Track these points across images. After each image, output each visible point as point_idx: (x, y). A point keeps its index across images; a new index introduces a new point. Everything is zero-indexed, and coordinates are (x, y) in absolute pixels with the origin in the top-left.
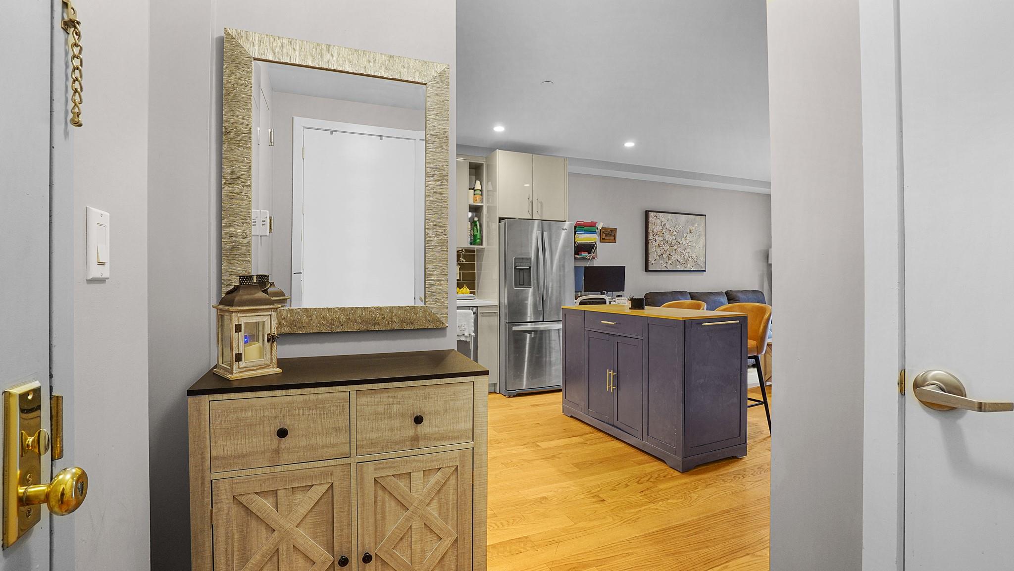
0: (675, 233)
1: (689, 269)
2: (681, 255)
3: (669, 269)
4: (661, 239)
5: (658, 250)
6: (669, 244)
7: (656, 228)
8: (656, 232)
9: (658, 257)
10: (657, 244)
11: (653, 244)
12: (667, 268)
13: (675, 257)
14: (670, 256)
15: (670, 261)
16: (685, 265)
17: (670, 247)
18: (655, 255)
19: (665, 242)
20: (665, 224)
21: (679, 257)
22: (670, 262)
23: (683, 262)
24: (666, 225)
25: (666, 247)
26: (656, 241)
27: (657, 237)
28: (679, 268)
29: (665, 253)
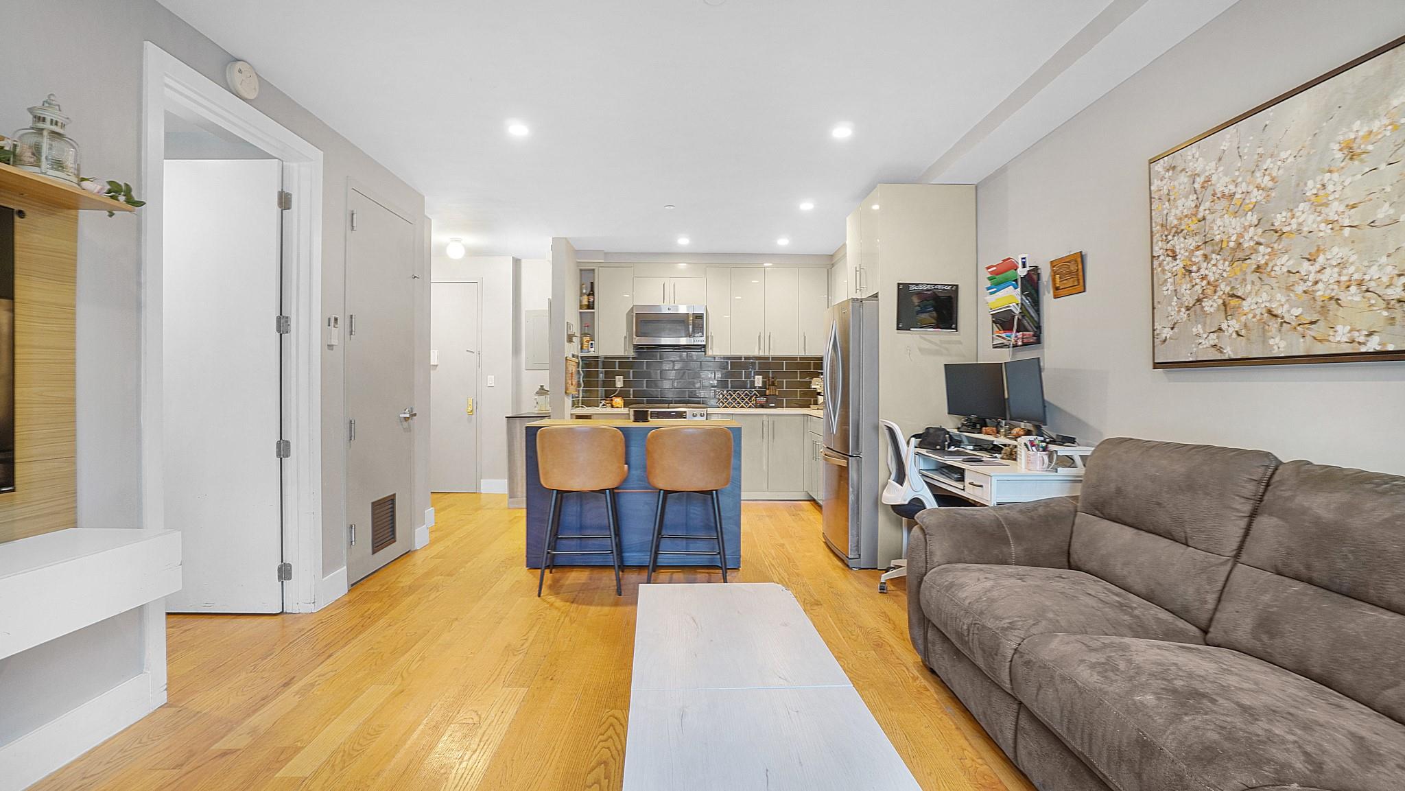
0: (1256, 195)
1: (1348, 349)
2: (1289, 288)
3: (1229, 353)
4: (1192, 242)
5: (1184, 287)
6: (1226, 253)
7: (1173, 211)
8: (1176, 222)
9: (1184, 314)
10: (1179, 265)
11: (1164, 271)
12: (1220, 350)
13: (1255, 302)
14: (1234, 302)
15: (1233, 322)
16: (1315, 331)
17: (1232, 263)
18: (1172, 309)
19: (1209, 248)
20: (1208, 180)
21: (1279, 296)
22: (1235, 324)
23: (1308, 319)
24: (1214, 178)
25: (1217, 268)
26: (1174, 258)
27: (1178, 243)
28: (1279, 345)
29: (1209, 292)
